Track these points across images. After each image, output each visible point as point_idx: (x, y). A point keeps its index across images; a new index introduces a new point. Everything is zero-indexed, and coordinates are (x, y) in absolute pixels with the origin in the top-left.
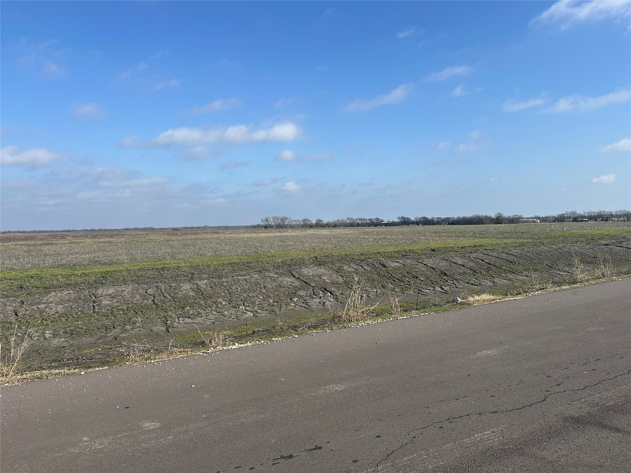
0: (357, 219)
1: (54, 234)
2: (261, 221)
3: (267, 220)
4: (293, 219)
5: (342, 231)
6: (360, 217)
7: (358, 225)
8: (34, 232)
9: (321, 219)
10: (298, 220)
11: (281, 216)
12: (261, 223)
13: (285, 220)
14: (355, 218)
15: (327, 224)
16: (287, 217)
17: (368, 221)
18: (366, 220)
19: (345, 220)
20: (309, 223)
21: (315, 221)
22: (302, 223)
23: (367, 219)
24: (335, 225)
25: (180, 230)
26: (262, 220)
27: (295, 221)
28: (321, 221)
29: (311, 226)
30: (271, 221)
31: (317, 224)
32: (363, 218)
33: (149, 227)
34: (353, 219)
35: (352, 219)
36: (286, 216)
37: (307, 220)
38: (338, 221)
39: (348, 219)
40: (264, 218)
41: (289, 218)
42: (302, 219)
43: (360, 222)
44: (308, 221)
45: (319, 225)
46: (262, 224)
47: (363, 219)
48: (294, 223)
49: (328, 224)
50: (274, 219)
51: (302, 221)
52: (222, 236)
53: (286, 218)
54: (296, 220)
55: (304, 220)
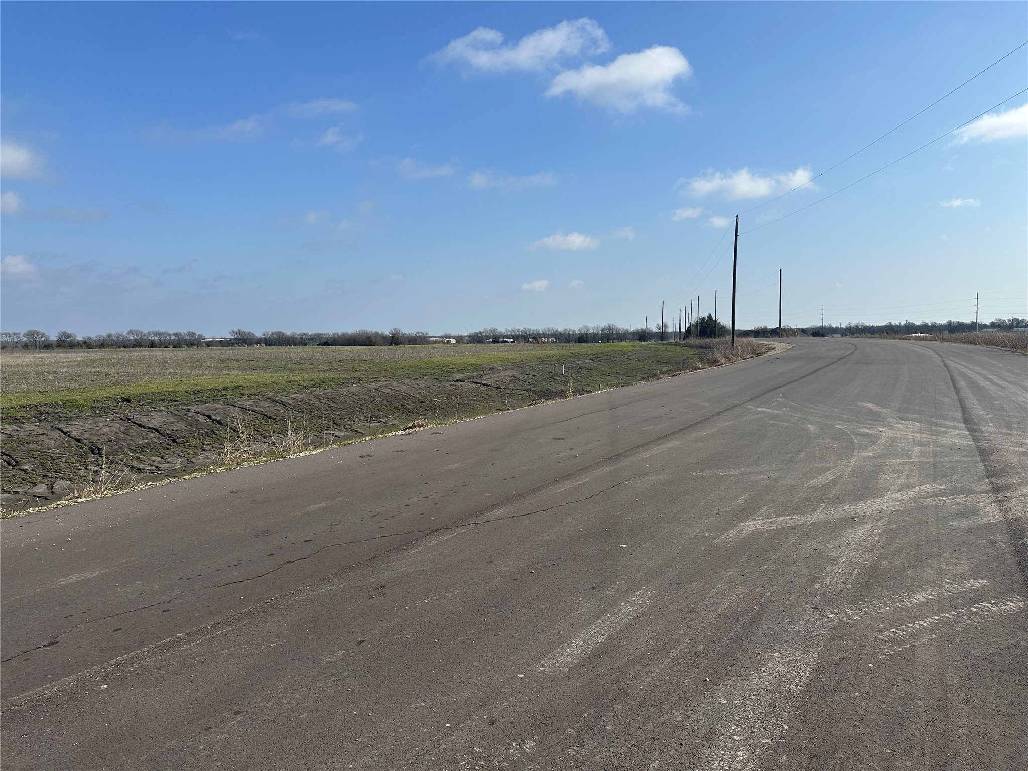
0: (149, 334)
6: (156, 329)
7: (152, 345)
9: (70, 332)
10: (14, 334)
14: (145, 331)
15: (85, 343)
17: (173, 338)
18: (170, 335)
19: (125, 334)
20: (43, 339)
21: (57, 335)
22: (25, 339)
23: (171, 333)
24: (103, 345)
28: (69, 336)
29: (48, 346)
31: (61, 342)
32: (163, 331)
34: (141, 333)
35: (137, 332)
37: (38, 333)
38: (110, 336)
39: (131, 332)
42: (25, 331)
43: (156, 338)
44: (40, 336)
45: (66, 344)
47: (163, 334)
48: (4, 339)
49: (87, 341)
51: (24, 336)
54: (11, 332)
55: (31, 334)
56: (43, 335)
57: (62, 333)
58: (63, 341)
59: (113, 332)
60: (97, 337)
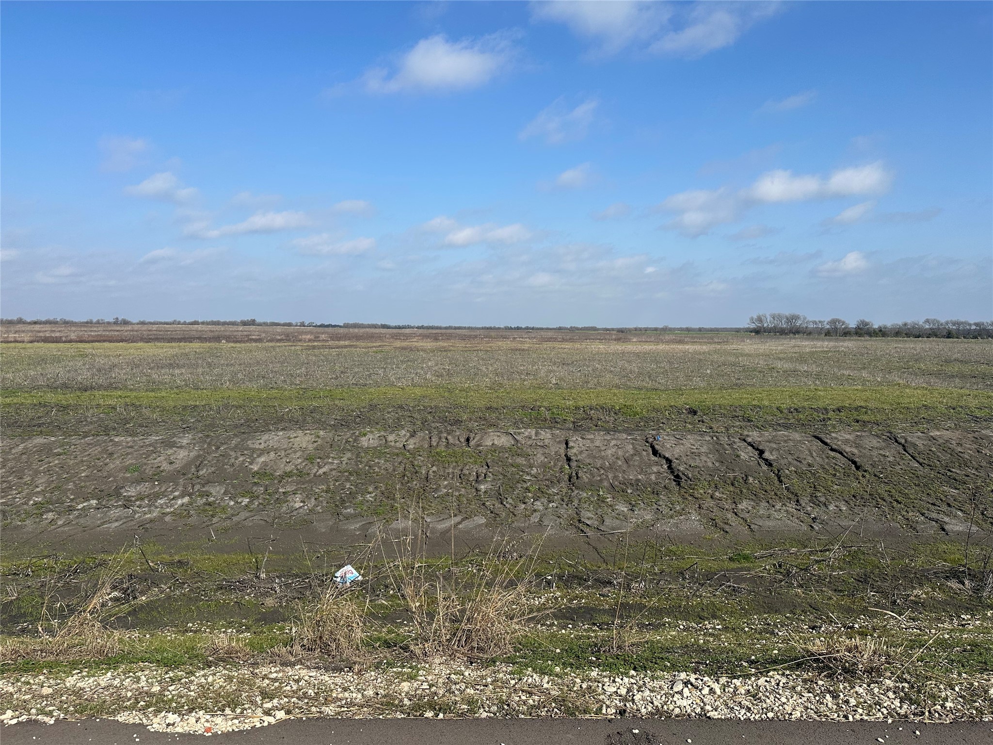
0: (947, 323)
2: (748, 321)
3: (760, 319)
4: (810, 320)
6: (954, 319)
7: (949, 335)
9: (867, 320)
10: (820, 322)
11: (787, 312)
12: (749, 324)
13: (794, 321)
14: (943, 321)
15: (881, 331)
16: (799, 315)
17: (973, 327)
18: (970, 325)
19: (921, 323)
20: (843, 327)
21: (856, 323)
22: (828, 327)
23: (972, 322)
26: (752, 319)
27: (815, 322)
28: (867, 324)
29: (847, 333)
30: (768, 321)
31: (858, 330)
32: (963, 320)
34: (938, 322)
35: (934, 321)
36: (797, 313)
37: (839, 321)
38: (905, 324)
39: (927, 321)
40: (755, 317)
41: (802, 317)
42: (829, 319)
43: (954, 327)
44: (841, 324)
45: (862, 331)
46: (752, 327)
47: (962, 323)
48: (811, 326)
49: (882, 329)
50: (774, 318)
51: (827, 324)
53: (797, 318)
54: (817, 320)
55: (834, 322)
56: (844, 323)
57: (861, 321)
58: (860, 329)
59: (909, 321)
60: (892, 325)
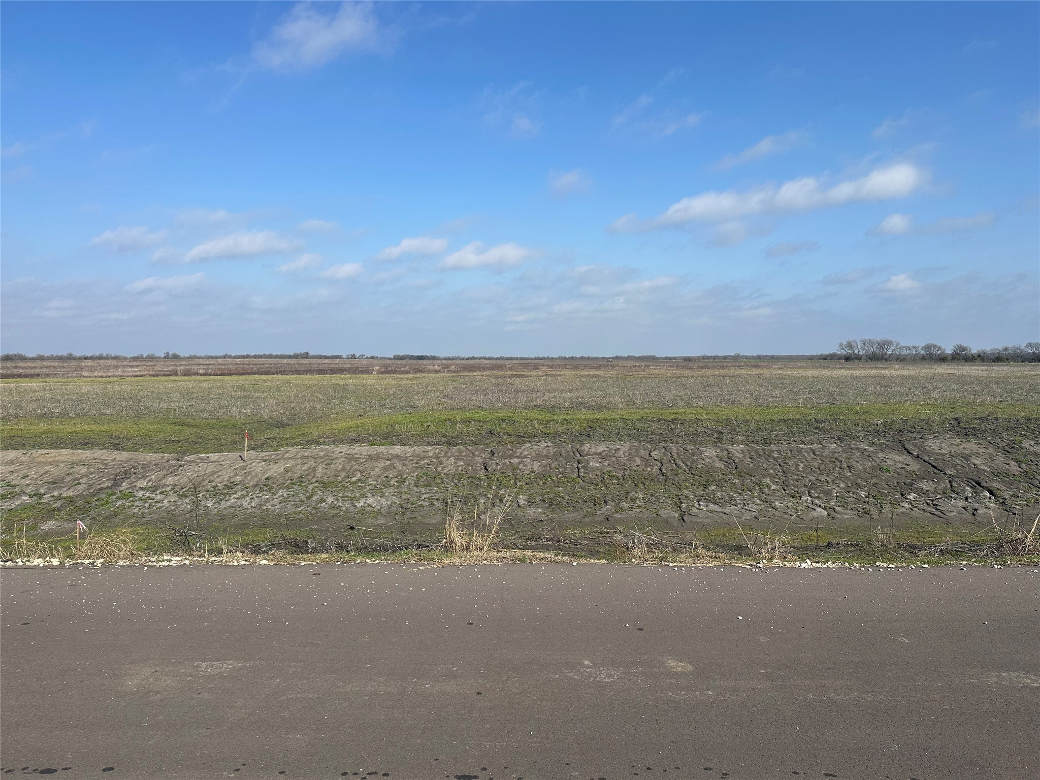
1: (525, 362)
2: (838, 347)
3: (850, 346)
4: (904, 345)
5: (1015, 369)
8: (502, 358)
9: (965, 345)
10: (913, 347)
11: (879, 337)
12: (838, 350)
13: (886, 346)
15: (979, 356)
16: (891, 340)
19: (1023, 347)
20: (939, 352)
21: (952, 348)
22: (923, 352)
24: (998, 358)
25: (695, 360)
26: (841, 345)
27: (909, 348)
28: (964, 349)
29: (943, 359)
30: (859, 347)
31: (955, 356)
33: (649, 355)
36: (889, 338)
37: (935, 347)
38: (1006, 349)
39: (1029, 345)
40: (845, 343)
41: (894, 343)
42: (924, 345)
44: (937, 349)
45: (961, 357)
46: (839, 353)
48: (905, 352)
49: (982, 355)
50: (864, 344)
51: (922, 349)
52: (766, 372)
53: (890, 343)
54: (911, 346)
55: (928, 347)
56: (939, 348)
57: (958, 346)
58: (958, 354)
59: (1010, 345)
60: (992, 350)
